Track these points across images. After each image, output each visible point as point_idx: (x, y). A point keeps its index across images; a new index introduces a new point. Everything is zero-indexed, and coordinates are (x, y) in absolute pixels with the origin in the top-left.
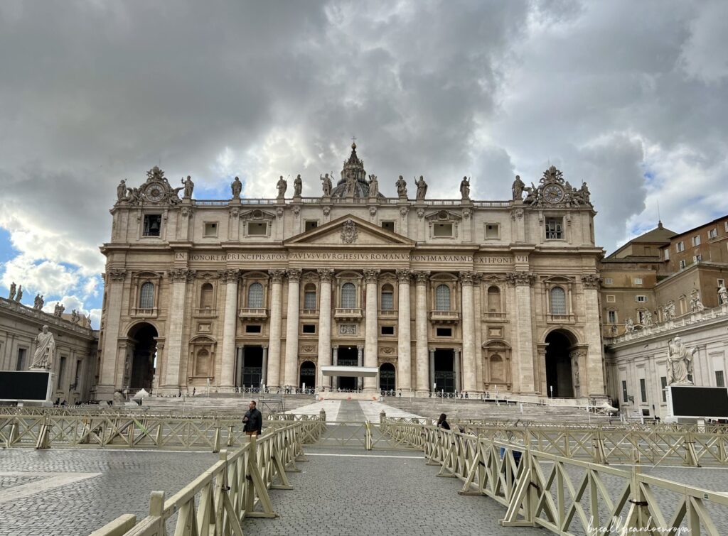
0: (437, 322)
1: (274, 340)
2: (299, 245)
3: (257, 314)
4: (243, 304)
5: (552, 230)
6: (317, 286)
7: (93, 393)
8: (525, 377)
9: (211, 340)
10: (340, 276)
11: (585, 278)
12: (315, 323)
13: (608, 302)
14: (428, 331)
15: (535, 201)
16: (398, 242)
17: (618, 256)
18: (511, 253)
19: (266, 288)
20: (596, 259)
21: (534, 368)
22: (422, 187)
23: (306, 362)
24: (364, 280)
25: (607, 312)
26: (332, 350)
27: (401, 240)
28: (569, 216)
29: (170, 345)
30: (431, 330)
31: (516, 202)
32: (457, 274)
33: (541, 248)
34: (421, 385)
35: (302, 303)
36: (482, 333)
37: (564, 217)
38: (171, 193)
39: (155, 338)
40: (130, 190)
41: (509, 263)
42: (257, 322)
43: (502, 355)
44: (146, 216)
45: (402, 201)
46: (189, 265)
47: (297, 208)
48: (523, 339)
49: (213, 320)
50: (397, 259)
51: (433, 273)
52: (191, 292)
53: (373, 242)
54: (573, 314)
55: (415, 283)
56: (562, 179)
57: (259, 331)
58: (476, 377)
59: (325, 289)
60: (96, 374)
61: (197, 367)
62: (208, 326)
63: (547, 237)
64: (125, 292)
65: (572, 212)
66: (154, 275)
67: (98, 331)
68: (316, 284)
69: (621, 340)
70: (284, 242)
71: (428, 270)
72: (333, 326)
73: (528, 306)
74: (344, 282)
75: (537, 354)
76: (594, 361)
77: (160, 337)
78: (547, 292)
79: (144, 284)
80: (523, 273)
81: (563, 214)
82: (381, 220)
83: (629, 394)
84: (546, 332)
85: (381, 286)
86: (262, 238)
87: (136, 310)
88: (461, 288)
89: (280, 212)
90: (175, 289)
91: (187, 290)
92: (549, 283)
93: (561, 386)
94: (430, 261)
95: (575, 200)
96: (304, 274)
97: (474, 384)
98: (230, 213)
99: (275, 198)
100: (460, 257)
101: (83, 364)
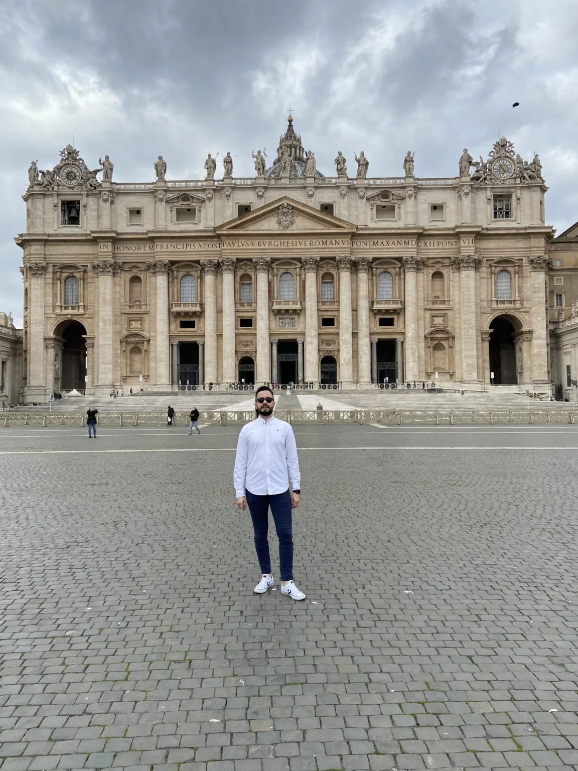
0: (379, 311)
1: (210, 336)
2: (232, 232)
3: (190, 309)
4: (176, 298)
5: (500, 209)
6: (253, 277)
7: (22, 395)
8: (468, 365)
9: (143, 337)
10: (277, 265)
11: (532, 261)
12: (253, 317)
13: (555, 284)
14: (370, 322)
15: (483, 176)
16: (338, 226)
17: (569, 236)
18: (456, 235)
19: (199, 280)
20: (545, 239)
21: (477, 355)
22: (363, 164)
23: (245, 357)
24: (303, 269)
25: (554, 295)
26: (272, 344)
27: (341, 224)
28: (518, 192)
29: (100, 343)
30: (373, 320)
31: (464, 179)
32: (399, 259)
33: (487, 229)
34: (363, 377)
35: (238, 296)
36: (425, 321)
37: (514, 194)
38: (89, 175)
39: (84, 336)
40: (43, 173)
41: (454, 246)
42: (191, 317)
43: (445, 344)
44: (63, 203)
45: (342, 180)
46: (114, 257)
47: (228, 191)
48: (466, 326)
49: (144, 316)
50: (337, 246)
51: (375, 259)
52: (118, 286)
53: (312, 227)
54: (519, 299)
55: (356, 270)
56: (512, 151)
57: (193, 326)
58: (419, 366)
59: (262, 280)
60: (24, 376)
61: (130, 365)
62: (139, 322)
63: (495, 217)
64: (47, 287)
65: (521, 188)
66: (77, 268)
67: (22, 330)
68: (252, 274)
69: (568, 323)
70: (215, 229)
71: (370, 256)
72: (271, 319)
73: (472, 292)
74: (281, 271)
75: (480, 341)
76: (539, 346)
77: (89, 335)
78: (493, 276)
79: (67, 278)
80: (468, 257)
81: (513, 190)
82: (320, 202)
83: (572, 378)
84: (490, 318)
85: (321, 276)
86: (192, 225)
87: (61, 306)
88: (405, 274)
89: (210, 196)
90: (101, 283)
91: (115, 284)
92: (496, 267)
93: (505, 372)
94: (371, 247)
95: (526, 175)
96: (238, 263)
97: (416, 373)
98: (155, 197)
99: (204, 179)
100: (403, 241)
101: (9, 365)
